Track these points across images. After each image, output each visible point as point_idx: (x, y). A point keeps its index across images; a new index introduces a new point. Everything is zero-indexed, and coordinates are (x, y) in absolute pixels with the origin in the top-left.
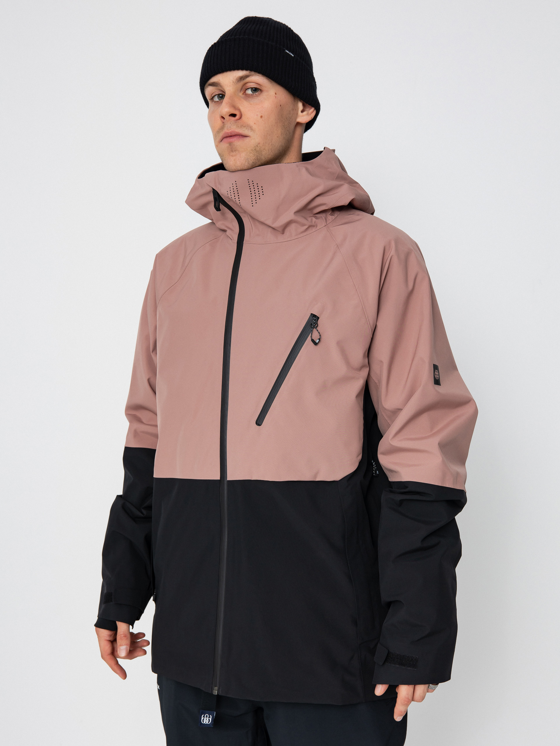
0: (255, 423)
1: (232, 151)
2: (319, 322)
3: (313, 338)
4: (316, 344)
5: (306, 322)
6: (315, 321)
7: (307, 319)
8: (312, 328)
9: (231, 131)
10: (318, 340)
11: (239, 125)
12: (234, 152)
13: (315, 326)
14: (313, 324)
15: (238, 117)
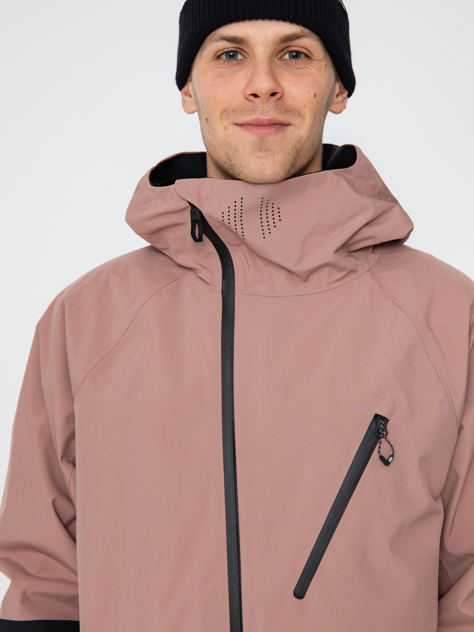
0: (293, 594)
1: (260, 150)
2: (390, 426)
3: (381, 455)
4: (386, 463)
5: (367, 427)
6: (383, 427)
7: (369, 423)
8: (380, 438)
9: (269, 118)
10: (392, 458)
11: (283, 110)
12: (264, 152)
13: (384, 434)
14: (381, 431)
15: (278, 96)
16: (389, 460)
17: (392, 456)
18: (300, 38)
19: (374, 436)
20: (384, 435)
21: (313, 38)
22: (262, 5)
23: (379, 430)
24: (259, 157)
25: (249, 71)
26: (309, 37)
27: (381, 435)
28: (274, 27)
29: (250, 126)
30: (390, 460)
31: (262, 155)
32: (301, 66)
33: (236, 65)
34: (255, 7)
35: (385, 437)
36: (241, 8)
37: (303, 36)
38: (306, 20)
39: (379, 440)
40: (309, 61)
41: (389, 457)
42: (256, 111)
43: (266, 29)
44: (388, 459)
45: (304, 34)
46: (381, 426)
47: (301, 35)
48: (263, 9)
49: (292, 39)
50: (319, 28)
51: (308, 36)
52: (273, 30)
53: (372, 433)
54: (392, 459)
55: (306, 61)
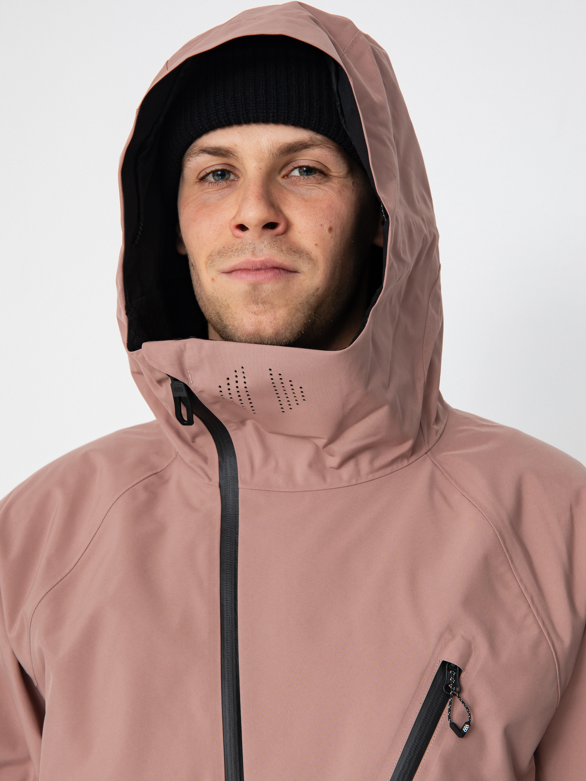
1: (256, 302)
2: (463, 681)
3: (453, 721)
5: (431, 681)
6: (454, 680)
7: (434, 674)
8: (449, 697)
9: (263, 258)
10: (468, 726)
11: (284, 248)
12: (261, 306)
13: (455, 690)
14: (451, 686)
15: (280, 229)
16: (464, 730)
17: (468, 723)
18: (308, 147)
19: (441, 694)
20: (456, 692)
21: (328, 147)
22: (252, 104)
23: (449, 684)
24: (255, 313)
25: (239, 196)
26: (321, 146)
27: (452, 692)
28: (270, 133)
29: (239, 272)
30: (466, 729)
31: (259, 309)
32: (312, 186)
33: (225, 188)
34: (243, 107)
35: (457, 695)
36: (223, 109)
37: (312, 145)
38: (314, 121)
39: (448, 700)
40: (325, 179)
41: (464, 725)
42: (245, 250)
43: (259, 137)
44: (463, 727)
45: (314, 142)
46: (451, 679)
47: (310, 143)
48: (253, 109)
49: (298, 149)
50: (335, 133)
51: (319, 145)
52: (269, 137)
53: (439, 689)
54: (468, 728)
55: (320, 179)
